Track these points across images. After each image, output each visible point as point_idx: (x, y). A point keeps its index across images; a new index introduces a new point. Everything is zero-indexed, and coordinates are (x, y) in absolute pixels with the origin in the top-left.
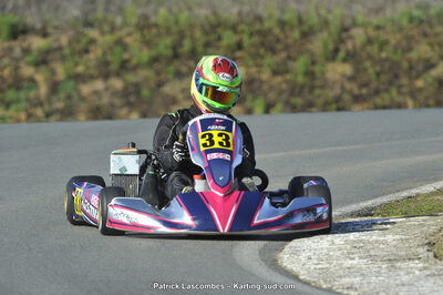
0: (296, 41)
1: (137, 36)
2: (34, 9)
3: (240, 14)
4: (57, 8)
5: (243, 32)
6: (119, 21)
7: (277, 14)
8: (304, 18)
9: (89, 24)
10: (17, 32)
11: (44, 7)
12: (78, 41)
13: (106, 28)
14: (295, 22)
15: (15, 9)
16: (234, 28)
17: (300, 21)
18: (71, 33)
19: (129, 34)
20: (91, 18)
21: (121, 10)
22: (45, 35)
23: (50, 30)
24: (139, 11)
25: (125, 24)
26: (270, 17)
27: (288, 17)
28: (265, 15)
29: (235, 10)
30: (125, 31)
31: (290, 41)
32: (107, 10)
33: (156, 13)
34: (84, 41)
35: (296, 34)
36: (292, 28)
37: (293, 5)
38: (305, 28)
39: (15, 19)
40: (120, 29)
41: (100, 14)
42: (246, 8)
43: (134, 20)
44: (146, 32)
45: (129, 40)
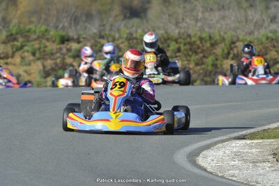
0: (207, 48)
1: (126, 43)
2: (73, 28)
3: (179, 33)
4: (85, 28)
5: (181, 43)
6: (117, 36)
7: (199, 34)
8: (212, 36)
9: (102, 37)
10: (64, 40)
11: (79, 27)
12: (96, 46)
13: (110, 39)
14: (208, 38)
15: (63, 28)
16: (176, 41)
17: (210, 37)
18: (92, 41)
19: (122, 43)
20: (103, 34)
21: (119, 30)
22: (79, 42)
23: (81, 40)
24: (127, 31)
25: (120, 37)
26: (195, 35)
27: (204, 35)
28: (192, 34)
29: (177, 31)
30: (120, 41)
31: (205, 48)
32: (111, 30)
33: (136, 32)
34: (99, 45)
35: (208, 45)
36: (206, 41)
37: (207, 30)
38: (213, 42)
39: (64, 33)
40: (118, 40)
41: (107, 32)
42: (182, 31)
43: (125, 36)
44: (131, 42)
45: (122, 46)
